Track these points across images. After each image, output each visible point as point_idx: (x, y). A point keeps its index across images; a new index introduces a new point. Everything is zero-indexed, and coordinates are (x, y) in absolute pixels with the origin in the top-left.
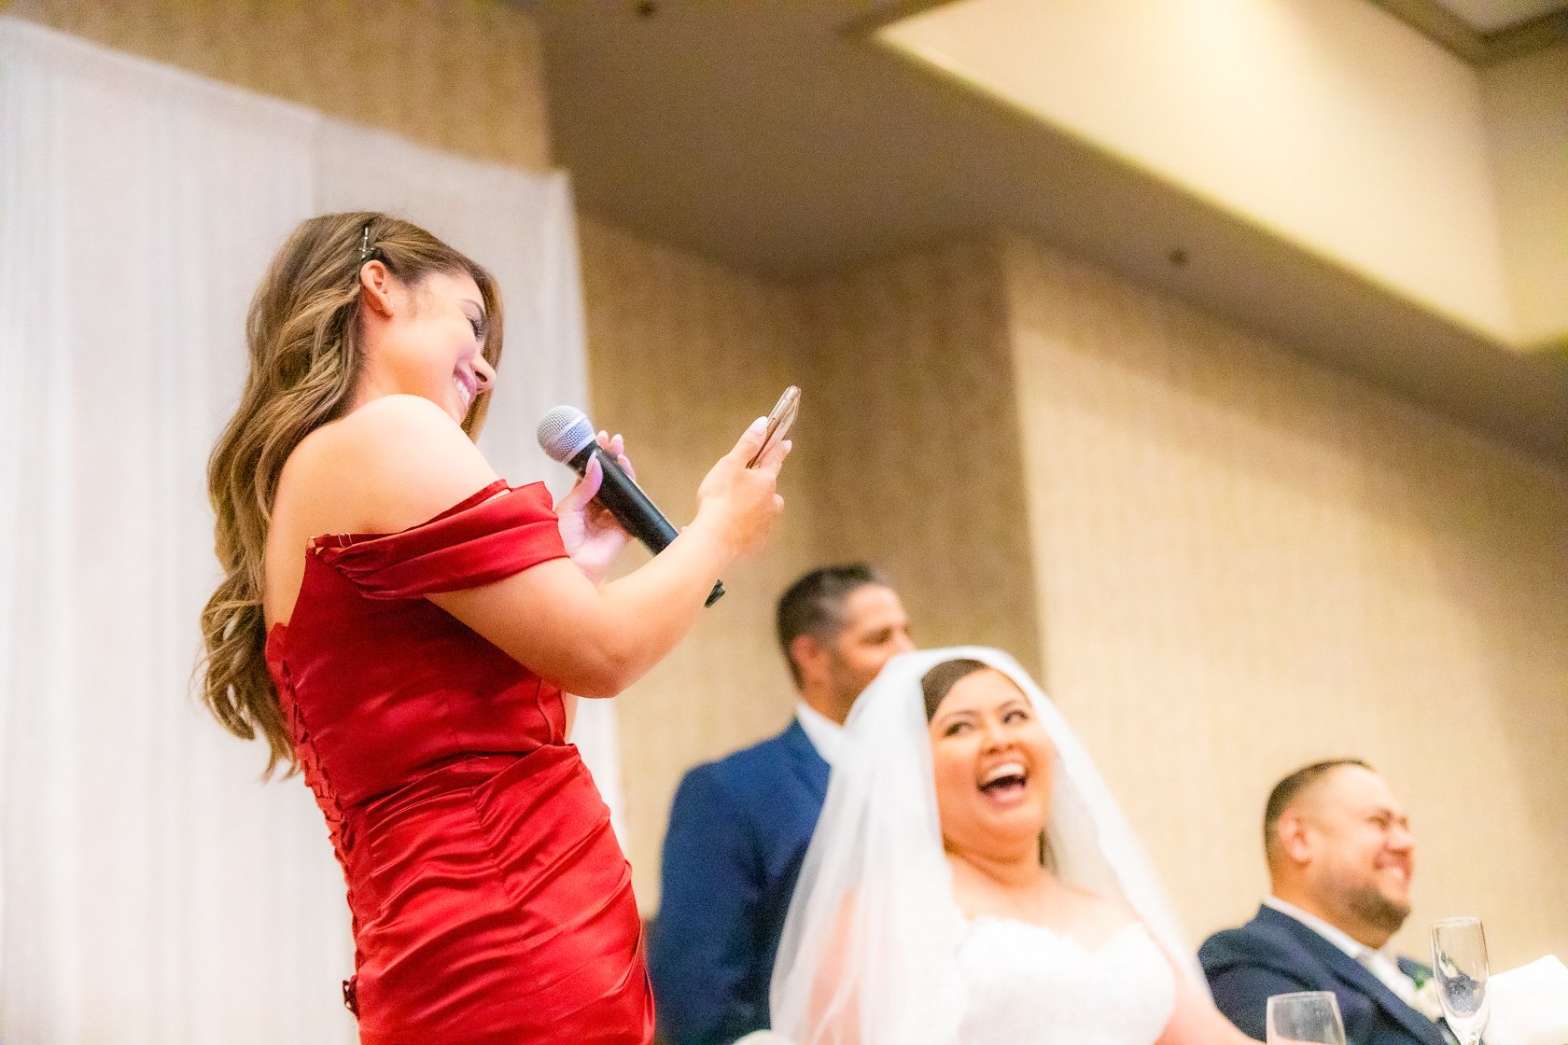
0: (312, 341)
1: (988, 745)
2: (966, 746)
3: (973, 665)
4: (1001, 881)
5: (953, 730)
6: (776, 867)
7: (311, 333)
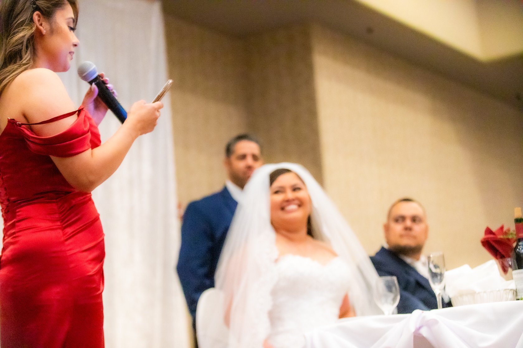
0: (22, 46)
1: (286, 199)
2: (279, 198)
3: (287, 171)
4: (291, 240)
5: (276, 192)
6: (218, 234)
7: (22, 43)
